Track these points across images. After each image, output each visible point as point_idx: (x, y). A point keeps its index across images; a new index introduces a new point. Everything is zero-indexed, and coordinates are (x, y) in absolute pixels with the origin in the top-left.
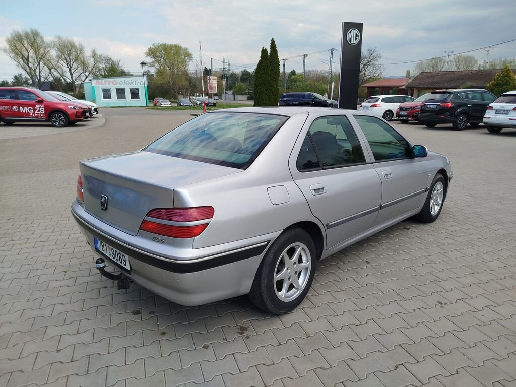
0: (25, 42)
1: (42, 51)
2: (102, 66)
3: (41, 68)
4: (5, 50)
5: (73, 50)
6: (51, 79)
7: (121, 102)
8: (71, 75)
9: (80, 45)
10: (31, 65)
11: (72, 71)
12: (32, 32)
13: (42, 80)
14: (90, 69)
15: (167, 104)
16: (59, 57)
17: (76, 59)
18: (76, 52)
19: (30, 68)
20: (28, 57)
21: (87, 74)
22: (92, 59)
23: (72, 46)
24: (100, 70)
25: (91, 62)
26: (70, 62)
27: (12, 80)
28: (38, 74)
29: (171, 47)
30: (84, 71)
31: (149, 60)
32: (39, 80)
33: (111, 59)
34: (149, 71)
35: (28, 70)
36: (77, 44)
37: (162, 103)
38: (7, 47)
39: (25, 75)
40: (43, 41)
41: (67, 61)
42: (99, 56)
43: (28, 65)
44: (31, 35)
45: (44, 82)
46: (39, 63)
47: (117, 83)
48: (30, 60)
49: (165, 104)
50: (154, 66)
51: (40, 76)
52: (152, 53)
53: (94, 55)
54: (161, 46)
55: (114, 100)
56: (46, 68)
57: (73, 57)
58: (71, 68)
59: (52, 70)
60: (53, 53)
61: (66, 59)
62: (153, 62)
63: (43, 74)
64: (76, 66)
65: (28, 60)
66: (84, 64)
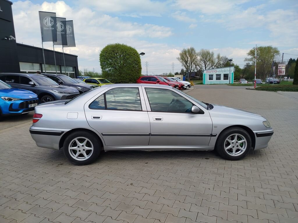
0: (187, 54)
1: (194, 57)
2: (222, 62)
3: (192, 66)
4: (178, 59)
5: (208, 55)
6: (196, 71)
7: (218, 82)
8: (206, 68)
9: (212, 53)
10: (188, 64)
11: (206, 66)
12: (191, 49)
13: (192, 71)
14: (215, 64)
15: (245, 83)
16: (201, 60)
17: (209, 60)
18: (210, 57)
19: (187, 66)
20: (187, 61)
21: (213, 67)
22: (217, 59)
23: (208, 53)
24: (220, 64)
25: (216, 61)
26: (206, 61)
27: (180, 72)
28: (190, 68)
29: (265, 48)
30: (212, 66)
31: (250, 57)
32: (190, 71)
33: (227, 58)
34: (249, 63)
35: (186, 67)
36: (211, 52)
37: (242, 82)
38: (180, 57)
39: (185, 69)
40: (195, 53)
41: (204, 61)
42: (221, 57)
43: (187, 65)
44: (190, 50)
45: (192, 72)
46: (192, 63)
47: (217, 72)
48: (188, 62)
49: (243, 83)
50: (252, 60)
51: (191, 69)
52: (252, 53)
53: (218, 57)
54: (259, 48)
55: (214, 81)
56: (194, 65)
57: (208, 59)
58: (206, 64)
59: (197, 66)
60: (199, 58)
61: (204, 60)
62: (252, 58)
63: (192, 69)
64: (209, 64)
65: (187, 62)
66: (213, 62)
